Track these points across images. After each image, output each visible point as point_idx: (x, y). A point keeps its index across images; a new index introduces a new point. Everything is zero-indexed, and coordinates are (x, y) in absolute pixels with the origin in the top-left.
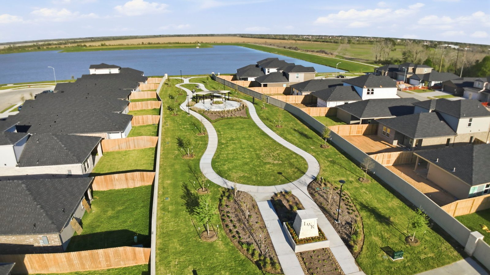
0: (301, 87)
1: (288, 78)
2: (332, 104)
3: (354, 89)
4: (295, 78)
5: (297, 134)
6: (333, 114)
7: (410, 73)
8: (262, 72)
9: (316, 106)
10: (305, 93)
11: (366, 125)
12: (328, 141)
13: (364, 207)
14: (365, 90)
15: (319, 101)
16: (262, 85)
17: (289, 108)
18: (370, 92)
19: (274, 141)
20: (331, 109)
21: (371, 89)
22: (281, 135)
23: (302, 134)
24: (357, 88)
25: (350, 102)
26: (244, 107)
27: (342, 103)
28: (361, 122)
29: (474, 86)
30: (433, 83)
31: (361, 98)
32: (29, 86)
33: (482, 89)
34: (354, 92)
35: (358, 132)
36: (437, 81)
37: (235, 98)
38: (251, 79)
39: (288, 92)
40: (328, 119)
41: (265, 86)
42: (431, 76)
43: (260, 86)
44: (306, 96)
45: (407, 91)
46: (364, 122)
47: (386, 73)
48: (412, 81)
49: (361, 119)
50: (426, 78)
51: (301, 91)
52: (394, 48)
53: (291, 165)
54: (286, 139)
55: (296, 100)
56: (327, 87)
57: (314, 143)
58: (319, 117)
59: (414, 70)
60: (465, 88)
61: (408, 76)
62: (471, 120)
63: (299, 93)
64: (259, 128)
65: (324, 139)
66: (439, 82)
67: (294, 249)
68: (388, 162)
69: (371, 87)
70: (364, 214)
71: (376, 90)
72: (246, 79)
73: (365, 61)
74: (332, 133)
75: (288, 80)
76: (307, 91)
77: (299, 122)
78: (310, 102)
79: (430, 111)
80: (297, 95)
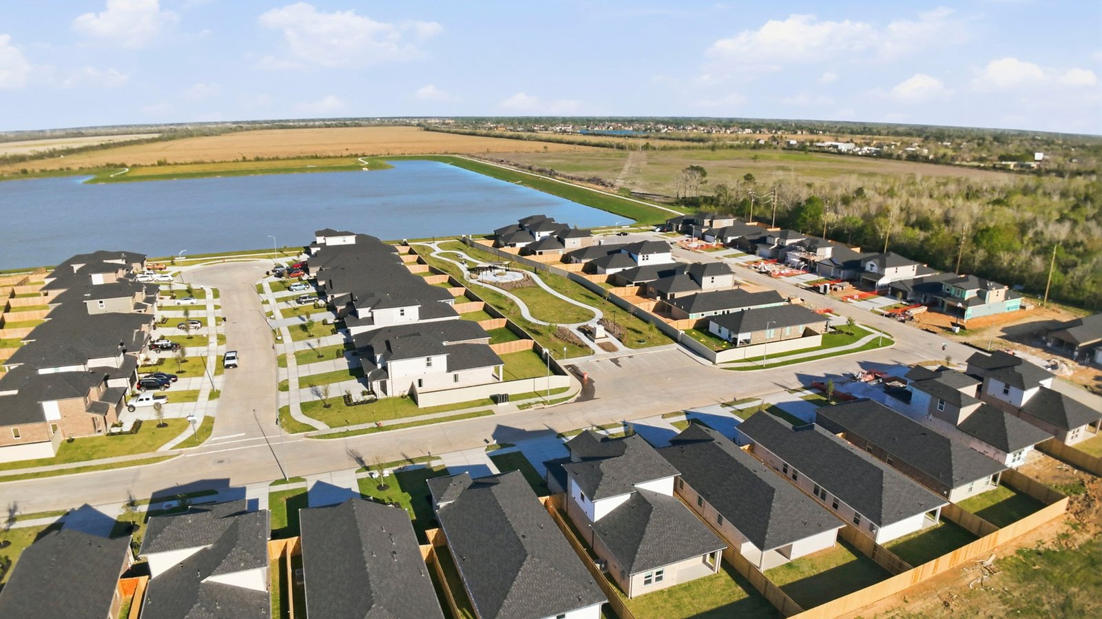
0: (580, 254)
1: (563, 244)
2: (610, 271)
3: (631, 256)
4: (573, 244)
5: (584, 297)
6: (613, 281)
7: (706, 227)
8: (531, 236)
9: (596, 274)
10: (584, 261)
11: (638, 287)
12: (608, 300)
13: (628, 328)
14: (640, 257)
15: (599, 268)
16: (537, 253)
17: (573, 277)
18: (645, 258)
19: (568, 302)
20: (610, 276)
21: (645, 256)
22: (572, 298)
23: (587, 297)
24: (633, 255)
25: (627, 268)
26: (529, 278)
27: (620, 270)
28: (634, 285)
29: (767, 242)
30: (729, 239)
31: (637, 263)
32: (222, 259)
33: (773, 245)
34: (631, 259)
35: (632, 293)
36: (734, 236)
37: (514, 269)
38: (520, 245)
39: (566, 259)
40: (608, 284)
41: (541, 253)
42: (727, 231)
43: (535, 254)
44: (586, 263)
45: (698, 250)
46: (636, 285)
47: (680, 226)
48: (707, 237)
49: (634, 282)
50: (722, 234)
51: (580, 259)
52: (704, 179)
53: (584, 314)
54: (576, 300)
55: (576, 268)
56: (606, 255)
57: (598, 302)
58: (600, 283)
59: (711, 223)
60: (758, 245)
61: (704, 230)
62: (713, 278)
63: (578, 260)
64: (551, 294)
65: (605, 298)
66: (737, 237)
67: (594, 342)
68: (649, 309)
69: (645, 254)
70: (628, 331)
71: (650, 256)
72: (513, 245)
73: (663, 201)
74: (611, 294)
75: (564, 246)
76: (586, 258)
77: (583, 288)
78: (591, 269)
79: (685, 273)
80: (576, 262)
